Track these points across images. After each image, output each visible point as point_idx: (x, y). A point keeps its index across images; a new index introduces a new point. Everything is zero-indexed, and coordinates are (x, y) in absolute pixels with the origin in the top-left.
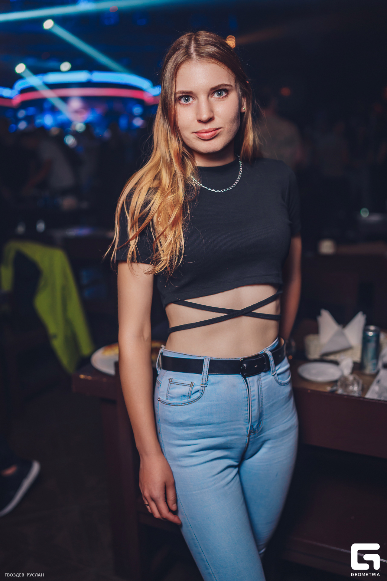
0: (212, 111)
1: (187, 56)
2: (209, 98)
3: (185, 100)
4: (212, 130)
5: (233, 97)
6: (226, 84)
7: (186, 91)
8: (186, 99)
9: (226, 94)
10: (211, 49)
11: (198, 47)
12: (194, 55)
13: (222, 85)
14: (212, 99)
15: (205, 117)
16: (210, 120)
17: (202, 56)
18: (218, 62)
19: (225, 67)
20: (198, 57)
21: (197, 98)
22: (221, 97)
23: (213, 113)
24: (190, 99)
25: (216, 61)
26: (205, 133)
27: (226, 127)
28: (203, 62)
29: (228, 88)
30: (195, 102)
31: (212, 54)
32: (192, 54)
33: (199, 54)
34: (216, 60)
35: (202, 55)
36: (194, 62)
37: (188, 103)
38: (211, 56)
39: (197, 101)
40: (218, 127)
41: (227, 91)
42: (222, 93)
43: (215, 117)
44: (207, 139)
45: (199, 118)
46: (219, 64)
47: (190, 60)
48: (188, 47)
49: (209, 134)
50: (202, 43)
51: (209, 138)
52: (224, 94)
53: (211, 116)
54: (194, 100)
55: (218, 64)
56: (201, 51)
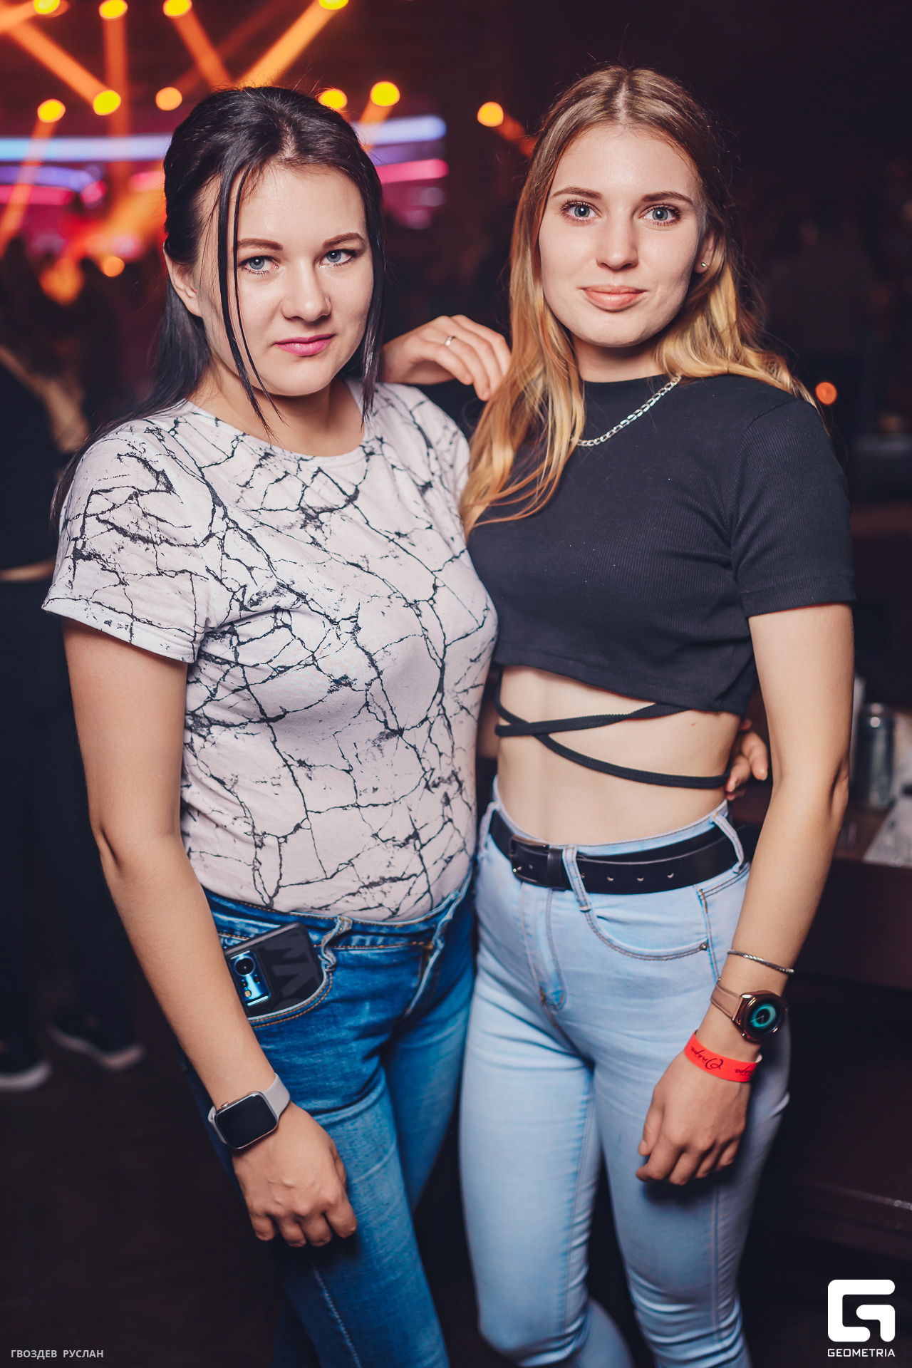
0: (634, 247)
1: (607, 114)
2: (635, 217)
3: (577, 213)
4: (626, 290)
5: (688, 229)
6: (680, 195)
7: (586, 191)
8: (580, 210)
9: (673, 218)
10: (664, 110)
11: (633, 99)
12: (622, 114)
13: (671, 193)
14: (639, 222)
15: (617, 257)
16: (628, 266)
17: (639, 120)
18: (673, 142)
19: (687, 158)
20: (631, 120)
21: (608, 211)
22: (662, 222)
23: (636, 251)
24: (589, 213)
25: (669, 138)
26: (609, 293)
27: (660, 290)
28: (640, 133)
29: (680, 204)
30: (599, 220)
31: (665, 120)
32: (618, 111)
33: (634, 113)
34: (670, 136)
35: (640, 115)
36: (620, 128)
37: (581, 218)
38: (662, 124)
39: (605, 218)
40: (640, 287)
41: (677, 213)
42: (665, 214)
43: (641, 261)
44: (610, 308)
45: (603, 258)
46: (673, 144)
47: (611, 123)
48: (611, 93)
49: (615, 298)
50: (646, 92)
51: (615, 308)
52: (670, 218)
53: (632, 258)
54: (599, 215)
55: (671, 146)
56: (639, 107)
